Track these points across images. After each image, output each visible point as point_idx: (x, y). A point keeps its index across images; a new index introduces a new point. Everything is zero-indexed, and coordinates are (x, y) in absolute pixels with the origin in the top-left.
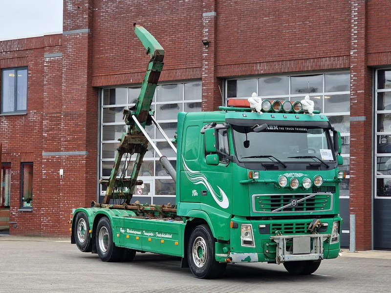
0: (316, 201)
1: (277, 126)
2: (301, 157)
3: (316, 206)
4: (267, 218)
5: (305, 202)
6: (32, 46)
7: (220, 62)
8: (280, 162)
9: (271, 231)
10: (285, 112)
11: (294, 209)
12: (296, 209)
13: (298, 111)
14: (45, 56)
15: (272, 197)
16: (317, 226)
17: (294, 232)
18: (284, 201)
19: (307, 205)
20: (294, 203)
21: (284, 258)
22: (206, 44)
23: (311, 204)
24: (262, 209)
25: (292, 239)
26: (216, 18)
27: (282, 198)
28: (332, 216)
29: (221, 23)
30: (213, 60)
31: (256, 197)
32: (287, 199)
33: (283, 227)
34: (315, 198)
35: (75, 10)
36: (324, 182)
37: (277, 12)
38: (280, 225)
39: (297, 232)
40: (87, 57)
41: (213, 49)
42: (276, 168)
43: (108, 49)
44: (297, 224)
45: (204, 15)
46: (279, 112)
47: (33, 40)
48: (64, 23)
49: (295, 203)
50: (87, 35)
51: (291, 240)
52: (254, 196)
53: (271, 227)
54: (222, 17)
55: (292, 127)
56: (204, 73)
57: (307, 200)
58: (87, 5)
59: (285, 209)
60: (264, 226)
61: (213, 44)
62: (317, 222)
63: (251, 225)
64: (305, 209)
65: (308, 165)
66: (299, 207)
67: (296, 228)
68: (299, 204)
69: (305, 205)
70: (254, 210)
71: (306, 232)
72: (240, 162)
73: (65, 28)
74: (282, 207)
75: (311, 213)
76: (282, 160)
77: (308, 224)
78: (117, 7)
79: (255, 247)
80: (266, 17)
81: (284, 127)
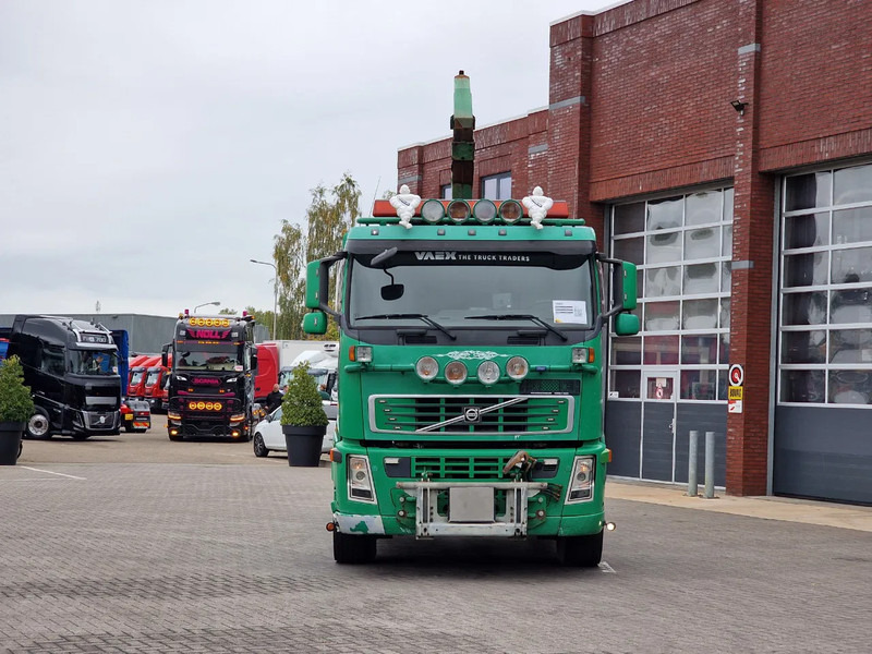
0: (530, 412)
1: (454, 254)
2: (495, 318)
3: (529, 422)
4: (411, 445)
5: (501, 412)
6: (517, 134)
7: (764, 143)
8: (439, 328)
9: (414, 472)
10: (478, 223)
11: (472, 428)
12: (478, 428)
13: (512, 220)
14: (530, 150)
15: (419, 400)
16: (520, 465)
17: (471, 476)
18: (448, 409)
19: (506, 419)
20: (473, 413)
21: (425, 530)
22: (740, 107)
23: (517, 417)
24: (393, 425)
25: (448, 489)
26: (758, 57)
27: (443, 403)
28: (577, 444)
29: (768, 65)
30: (750, 139)
31: (377, 400)
32: (455, 407)
33: (442, 464)
34: (530, 404)
35: (565, 64)
36: (531, 370)
37: (853, 32)
38: (438, 460)
39: (477, 476)
40: (578, 149)
41: (751, 116)
42: (432, 341)
43: (610, 132)
44: (476, 460)
45: (741, 51)
46: (464, 224)
47: (518, 124)
48: (551, 89)
49: (476, 415)
50: (578, 108)
51: (447, 491)
52: (372, 397)
53: (414, 464)
54: (769, 50)
55: (492, 253)
56: (737, 166)
57: (506, 409)
58: (580, 53)
59: (448, 428)
60: (395, 461)
61: (751, 109)
62: (518, 457)
63: (366, 457)
64: (501, 428)
65: (514, 334)
66: (487, 423)
67: (476, 468)
68: (485, 418)
69: (501, 421)
70: (373, 426)
71: (500, 476)
72: (350, 328)
73: (552, 99)
74: (443, 423)
75: (517, 436)
76: (443, 324)
77: (506, 460)
78: (624, 52)
79: (375, 502)
80: (835, 44)
81: (472, 253)
